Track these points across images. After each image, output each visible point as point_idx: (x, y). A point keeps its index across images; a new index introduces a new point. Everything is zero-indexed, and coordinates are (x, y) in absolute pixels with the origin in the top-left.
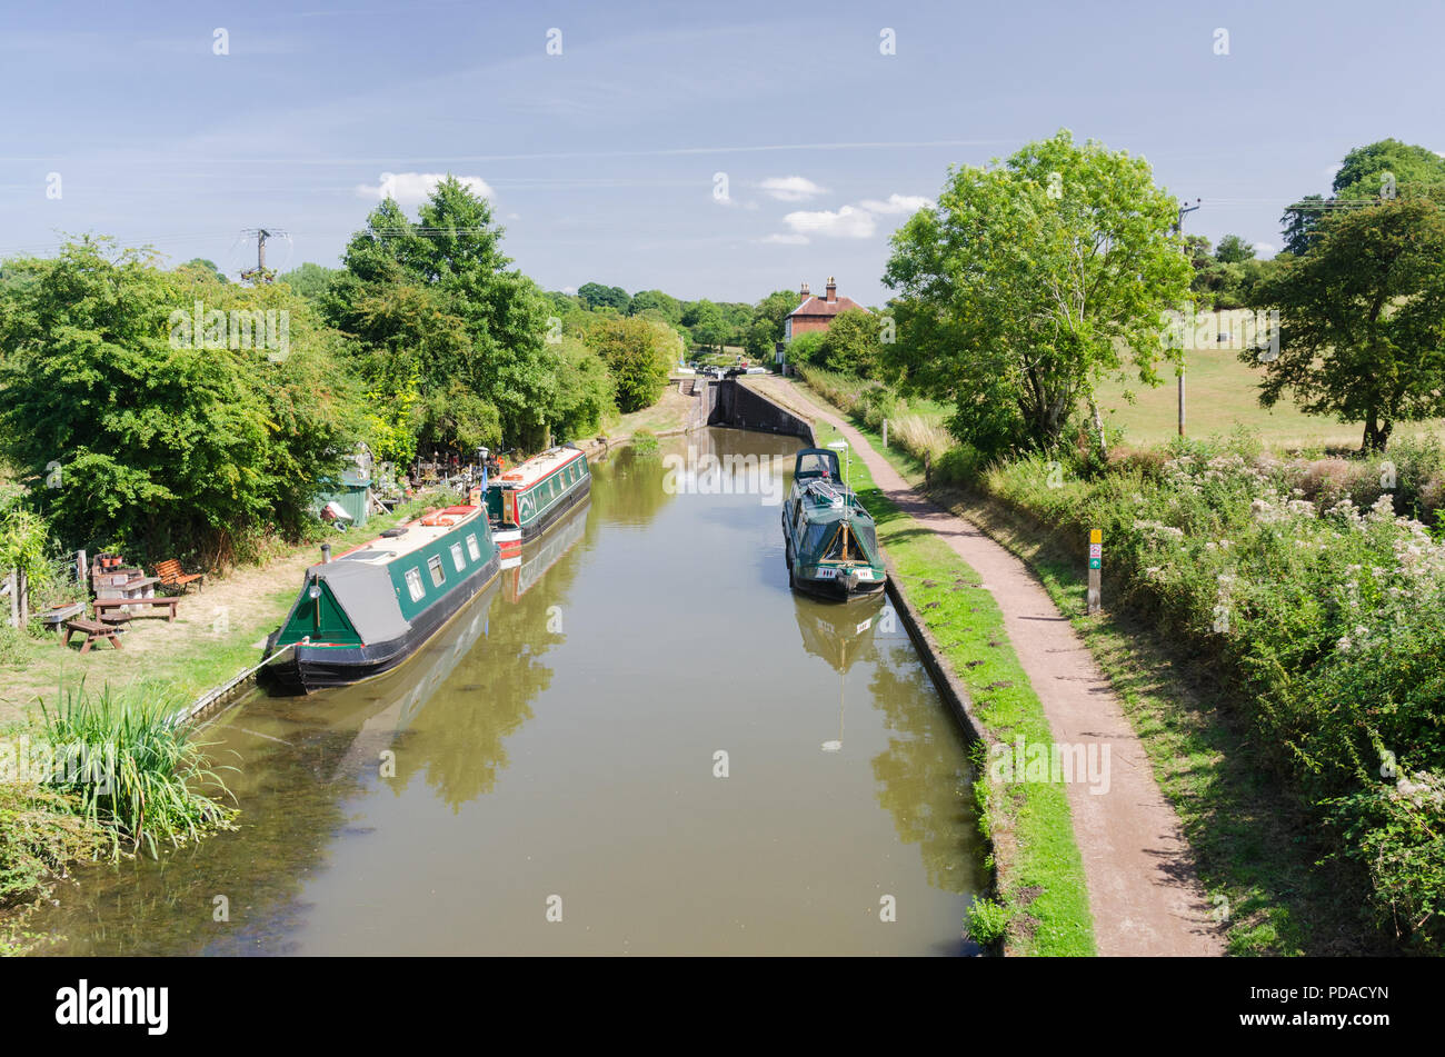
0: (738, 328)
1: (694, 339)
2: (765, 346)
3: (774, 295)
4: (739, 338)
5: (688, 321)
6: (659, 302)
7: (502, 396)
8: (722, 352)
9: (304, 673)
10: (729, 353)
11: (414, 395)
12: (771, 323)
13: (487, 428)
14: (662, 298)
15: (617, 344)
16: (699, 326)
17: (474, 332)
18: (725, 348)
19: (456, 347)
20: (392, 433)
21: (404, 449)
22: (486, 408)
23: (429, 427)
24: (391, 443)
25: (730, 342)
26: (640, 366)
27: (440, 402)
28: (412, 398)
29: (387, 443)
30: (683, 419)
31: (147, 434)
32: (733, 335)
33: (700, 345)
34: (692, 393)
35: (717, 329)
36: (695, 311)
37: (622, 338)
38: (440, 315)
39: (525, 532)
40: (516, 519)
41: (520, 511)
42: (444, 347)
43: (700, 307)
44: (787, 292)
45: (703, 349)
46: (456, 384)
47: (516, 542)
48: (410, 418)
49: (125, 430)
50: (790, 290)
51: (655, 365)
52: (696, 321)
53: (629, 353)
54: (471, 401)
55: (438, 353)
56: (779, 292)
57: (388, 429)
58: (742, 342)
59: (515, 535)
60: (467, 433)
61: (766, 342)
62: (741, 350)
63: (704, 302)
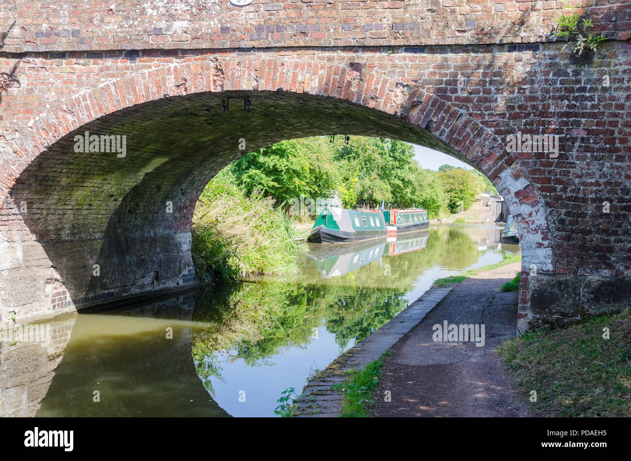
7: (392, 182)
9: (322, 235)
11: (357, 179)
13: (386, 195)
15: (452, 181)
17: (382, 154)
19: (374, 160)
20: (347, 193)
21: (352, 200)
22: (386, 186)
23: (362, 193)
24: (346, 197)
26: (461, 191)
27: (367, 182)
28: (356, 180)
29: (345, 196)
30: (481, 217)
31: (272, 164)
34: (487, 206)
37: (453, 178)
38: (368, 147)
39: (399, 228)
40: (395, 223)
41: (397, 220)
42: (369, 160)
46: (374, 175)
47: (395, 231)
48: (355, 188)
49: (265, 162)
51: (469, 191)
53: (456, 185)
54: (379, 182)
55: (367, 162)
57: (346, 191)
59: (394, 229)
60: (377, 196)
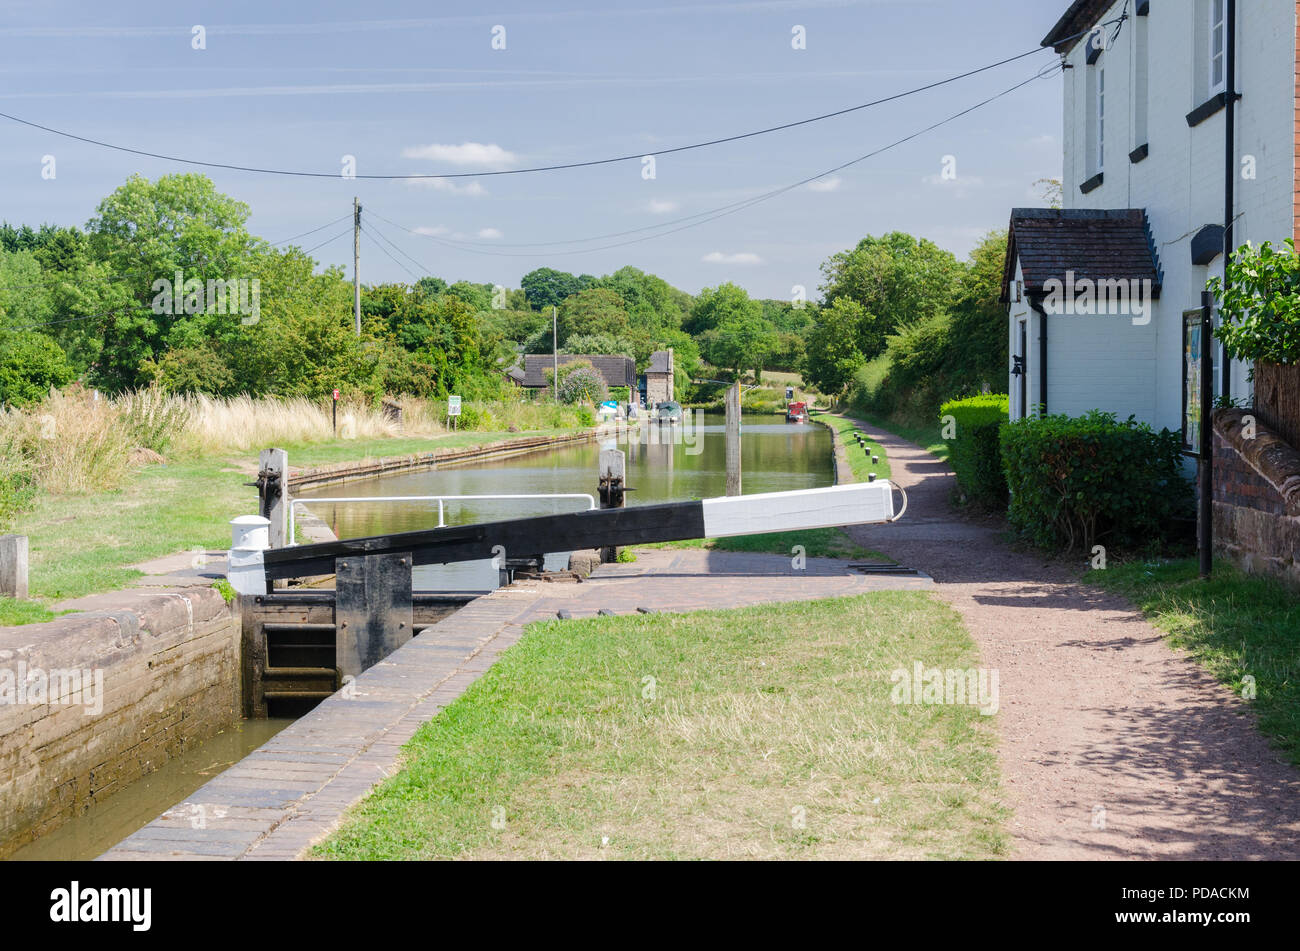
0: (789, 335)
1: (705, 357)
2: (846, 362)
3: (866, 244)
4: (792, 356)
5: (694, 326)
6: (640, 289)
8: (758, 382)
10: (772, 383)
12: (856, 307)
14: (646, 281)
16: (714, 335)
18: (764, 374)
25: (774, 363)
32: (779, 348)
33: (714, 369)
35: (747, 337)
36: (710, 307)
43: (720, 299)
44: (896, 238)
45: (723, 376)
50: (902, 231)
52: (712, 325)
56: (877, 236)
58: (799, 359)
61: (847, 353)
62: (796, 378)
63: (727, 290)
